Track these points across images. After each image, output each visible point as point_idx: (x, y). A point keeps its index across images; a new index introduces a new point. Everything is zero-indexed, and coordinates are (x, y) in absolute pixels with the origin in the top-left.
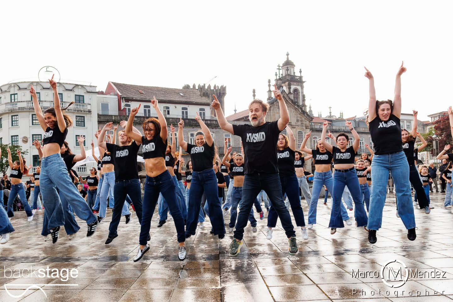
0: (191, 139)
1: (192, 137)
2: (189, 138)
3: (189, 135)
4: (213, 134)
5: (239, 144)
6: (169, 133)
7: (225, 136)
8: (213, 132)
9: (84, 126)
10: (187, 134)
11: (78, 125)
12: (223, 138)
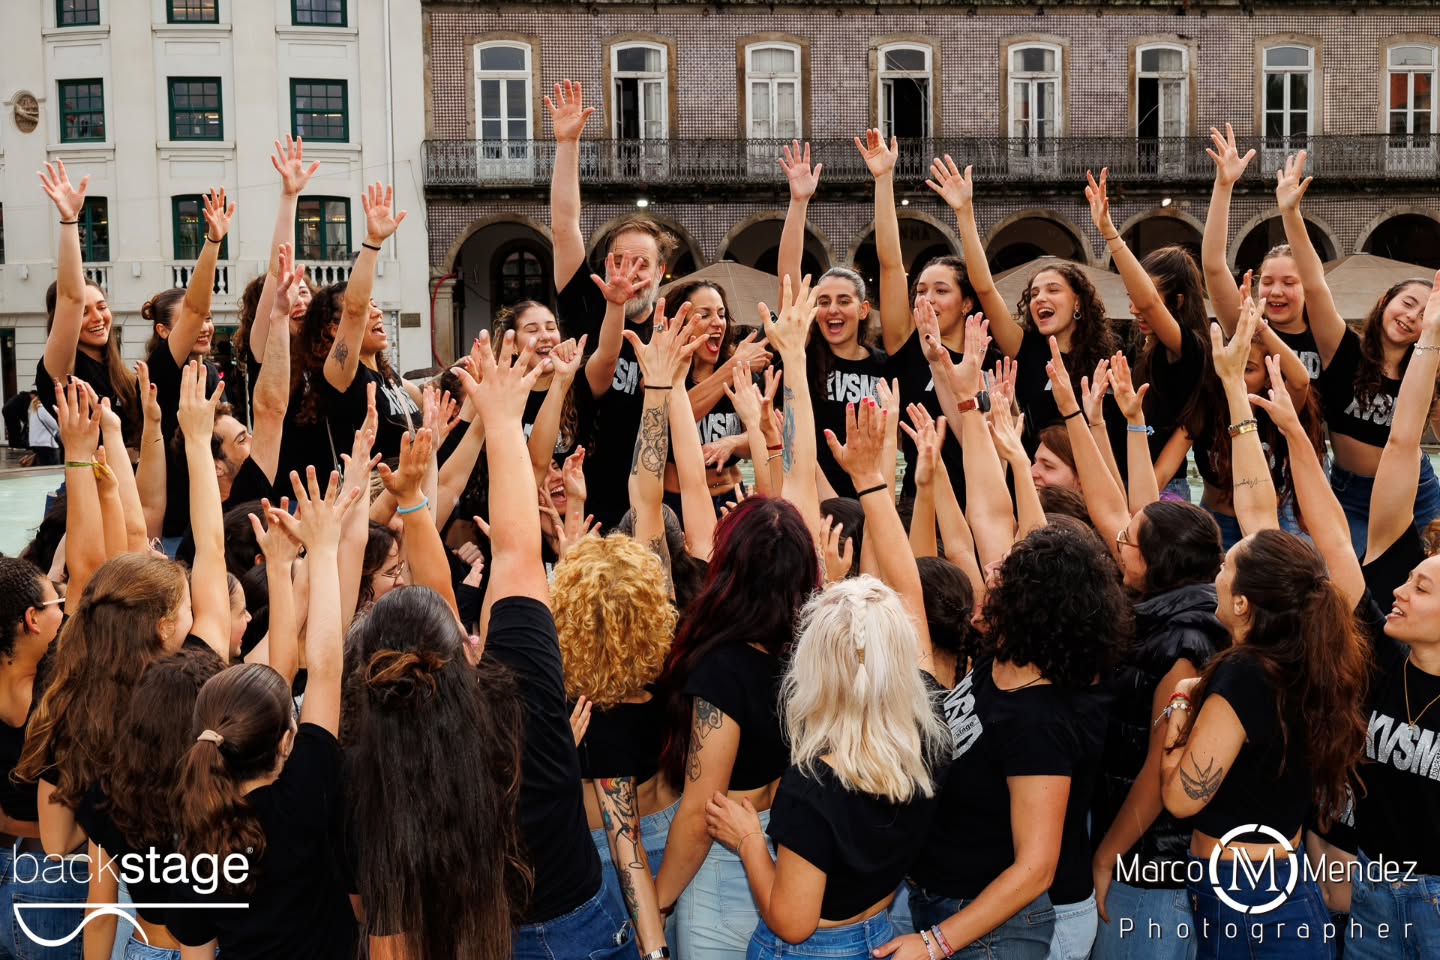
0: (1026, 87)
1: (1029, 74)
2: (1011, 83)
3: (1014, 61)
4: (1184, 50)
5: (1370, 111)
6: (876, 49)
7: (1269, 64)
8: (1181, 37)
9: (344, 24)
10: (1000, 50)
11: (306, 17)
12: (1254, 77)
